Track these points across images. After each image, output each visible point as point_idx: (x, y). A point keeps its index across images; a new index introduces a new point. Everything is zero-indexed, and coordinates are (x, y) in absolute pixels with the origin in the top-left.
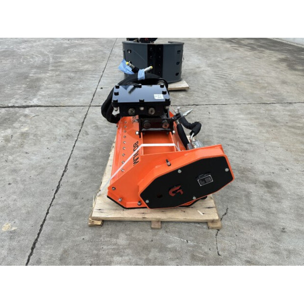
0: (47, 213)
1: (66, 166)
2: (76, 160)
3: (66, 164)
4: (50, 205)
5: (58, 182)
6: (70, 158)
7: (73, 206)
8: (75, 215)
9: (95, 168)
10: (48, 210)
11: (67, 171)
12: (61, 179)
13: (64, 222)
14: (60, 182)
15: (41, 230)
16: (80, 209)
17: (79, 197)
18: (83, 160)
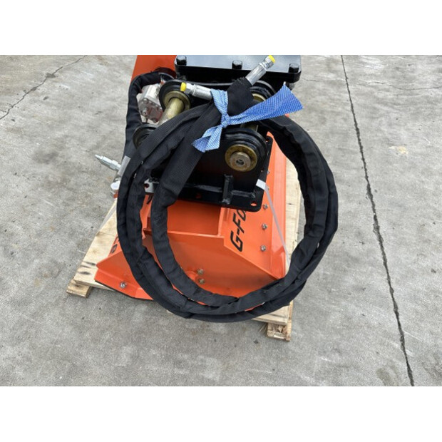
0: (363, 159)
1: (381, 240)
2: (367, 256)
4: (366, 170)
6: (385, 264)
10: (365, 163)
12: (374, 211)
13: (337, 147)
14: (374, 205)
15: (360, 143)
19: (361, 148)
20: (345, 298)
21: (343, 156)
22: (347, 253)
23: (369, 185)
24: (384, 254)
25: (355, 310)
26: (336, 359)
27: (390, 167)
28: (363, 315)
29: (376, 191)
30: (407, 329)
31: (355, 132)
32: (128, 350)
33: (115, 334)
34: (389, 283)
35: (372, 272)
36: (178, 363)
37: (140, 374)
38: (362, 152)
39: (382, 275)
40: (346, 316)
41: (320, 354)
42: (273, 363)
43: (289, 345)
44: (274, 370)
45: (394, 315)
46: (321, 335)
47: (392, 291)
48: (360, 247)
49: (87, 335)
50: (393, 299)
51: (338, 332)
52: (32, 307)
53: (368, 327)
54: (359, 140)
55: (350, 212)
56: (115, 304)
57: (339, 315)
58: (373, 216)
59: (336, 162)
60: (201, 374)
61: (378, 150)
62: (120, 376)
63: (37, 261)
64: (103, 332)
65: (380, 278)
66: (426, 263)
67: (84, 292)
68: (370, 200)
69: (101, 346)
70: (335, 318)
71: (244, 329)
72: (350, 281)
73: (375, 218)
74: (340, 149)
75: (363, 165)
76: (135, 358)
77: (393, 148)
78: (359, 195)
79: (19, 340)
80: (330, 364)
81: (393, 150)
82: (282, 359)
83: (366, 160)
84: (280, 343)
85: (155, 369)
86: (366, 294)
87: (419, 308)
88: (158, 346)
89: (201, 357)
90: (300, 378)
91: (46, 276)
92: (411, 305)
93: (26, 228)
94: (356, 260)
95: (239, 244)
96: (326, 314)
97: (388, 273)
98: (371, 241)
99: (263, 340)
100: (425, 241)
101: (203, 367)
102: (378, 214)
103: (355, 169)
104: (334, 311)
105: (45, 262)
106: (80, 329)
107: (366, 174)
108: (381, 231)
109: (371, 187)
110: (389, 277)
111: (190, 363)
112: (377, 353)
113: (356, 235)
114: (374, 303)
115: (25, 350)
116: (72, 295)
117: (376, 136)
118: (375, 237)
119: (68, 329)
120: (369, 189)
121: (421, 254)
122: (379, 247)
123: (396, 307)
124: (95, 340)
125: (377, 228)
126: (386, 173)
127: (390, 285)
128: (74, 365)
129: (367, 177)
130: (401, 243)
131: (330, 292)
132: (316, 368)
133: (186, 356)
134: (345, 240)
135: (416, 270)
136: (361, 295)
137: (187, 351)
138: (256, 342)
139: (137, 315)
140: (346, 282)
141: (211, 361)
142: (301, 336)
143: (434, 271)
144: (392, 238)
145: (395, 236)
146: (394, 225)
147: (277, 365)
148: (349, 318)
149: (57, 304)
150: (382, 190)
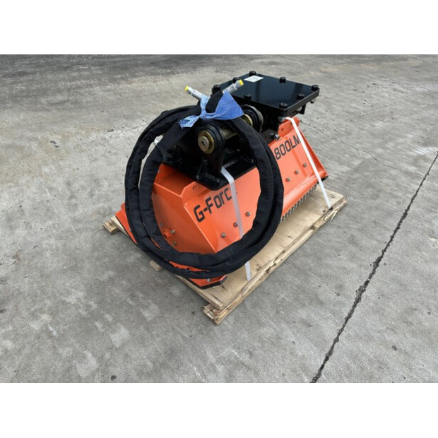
0: (392, 237)
1: (358, 300)
2: (335, 305)
3: (357, 308)
4: (388, 245)
5: (377, 273)
6: (347, 319)
7: (358, 230)
8: (358, 220)
9: (307, 267)
10: (391, 240)
11: (357, 288)
12: (370, 277)
13: (373, 219)
14: (373, 273)
16: (351, 222)
17: (348, 236)
18: (322, 298)
19: (398, 228)
20: (288, 322)
21: (373, 228)
22: (316, 295)
23: (382, 257)
24: (352, 311)
25: (289, 335)
26: (245, 358)
27: (417, 252)
28: (294, 343)
29: (385, 264)
30: (326, 374)
31: (402, 215)
32: (111, 273)
33: (110, 262)
34: (339, 334)
35: (328, 318)
36: (133, 297)
37: (106, 290)
38: (395, 232)
39: (337, 324)
40: (278, 335)
41: (234, 347)
42: (194, 332)
43: (216, 328)
44: (191, 336)
45: (324, 358)
46: (246, 335)
47: (337, 340)
48: (333, 296)
49: (96, 254)
50: (333, 347)
51: (262, 342)
52: (80, 226)
53: (291, 353)
54: (401, 222)
55: (345, 268)
56: (124, 245)
57: (272, 330)
58: (365, 280)
59: (363, 229)
60: (142, 310)
61: (414, 236)
62: (95, 284)
63: (102, 204)
64: (105, 256)
65: (333, 325)
66: (392, 338)
67: (112, 229)
68: (372, 268)
69: (98, 263)
70: (267, 331)
71: (192, 301)
72: (303, 314)
73: (367, 283)
74: (375, 222)
75: (389, 241)
76: (111, 280)
77: (433, 240)
78: (365, 260)
79: (61, 238)
80: (236, 358)
81: (431, 241)
82: (202, 333)
83: (395, 239)
84: (210, 323)
85: (117, 291)
86: (310, 330)
87: (353, 366)
88: (129, 280)
89: (150, 301)
90: (205, 353)
91: (100, 214)
92: (347, 360)
93: (110, 185)
94: (321, 303)
95: (200, 217)
96: (261, 325)
97: (344, 326)
98: (348, 297)
99: (199, 314)
100: (406, 322)
101: (147, 307)
102: (372, 280)
103: (378, 241)
104: (271, 326)
105: (106, 206)
106: (95, 248)
107: (386, 248)
108: (364, 294)
109: (382, 259)
110: (342, 330)
111: (141, 300)
112: (284, 375)
113: (336, 287)
114: (311, 340)
115: (60, 245)
116: (105, 229)
117: (422, 225)
118: (354, 296)
119: (88, 246)
120: (379, 260)
121: (393, 330)
122: (353, 304)
123: (330, 353)
124: (98, 259)
125: (362, 290)
126: (408, 256)
127: (338, 336)
128: (76, 265)
129: (384, 251)
130: (378, 311)
131: (278, 312)
132: (224, 353)
133: (141, 295)
134: (323, 285)
135: (376, 338)
136: (304, 329)
137: (143, 293)
138: (193, 313)
139: (132, 257)
140: (299, 313)
141: (154, 307)
142: (230, 327)
143: (395, 348)
144: (372, 304)
145: (376, 304)
146: (382, 295)
147: (196, 335)
148: (279, 338)
149: (94, 230)
150: (392, 266)
